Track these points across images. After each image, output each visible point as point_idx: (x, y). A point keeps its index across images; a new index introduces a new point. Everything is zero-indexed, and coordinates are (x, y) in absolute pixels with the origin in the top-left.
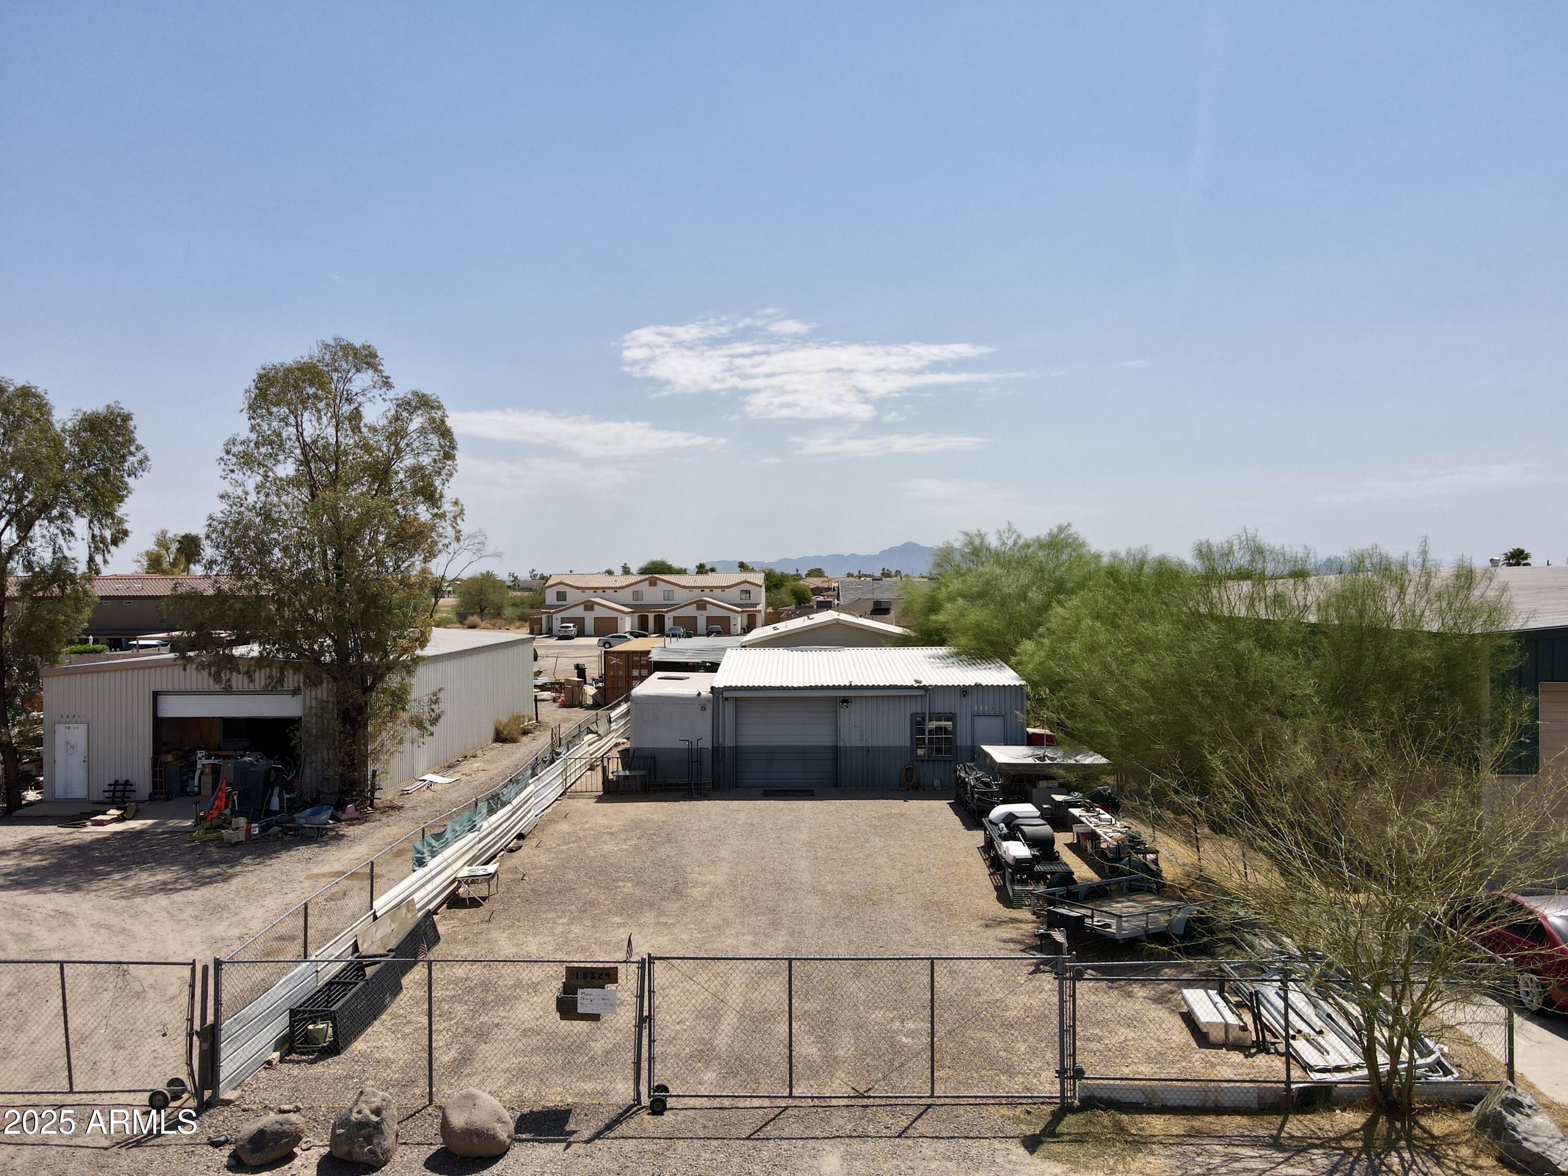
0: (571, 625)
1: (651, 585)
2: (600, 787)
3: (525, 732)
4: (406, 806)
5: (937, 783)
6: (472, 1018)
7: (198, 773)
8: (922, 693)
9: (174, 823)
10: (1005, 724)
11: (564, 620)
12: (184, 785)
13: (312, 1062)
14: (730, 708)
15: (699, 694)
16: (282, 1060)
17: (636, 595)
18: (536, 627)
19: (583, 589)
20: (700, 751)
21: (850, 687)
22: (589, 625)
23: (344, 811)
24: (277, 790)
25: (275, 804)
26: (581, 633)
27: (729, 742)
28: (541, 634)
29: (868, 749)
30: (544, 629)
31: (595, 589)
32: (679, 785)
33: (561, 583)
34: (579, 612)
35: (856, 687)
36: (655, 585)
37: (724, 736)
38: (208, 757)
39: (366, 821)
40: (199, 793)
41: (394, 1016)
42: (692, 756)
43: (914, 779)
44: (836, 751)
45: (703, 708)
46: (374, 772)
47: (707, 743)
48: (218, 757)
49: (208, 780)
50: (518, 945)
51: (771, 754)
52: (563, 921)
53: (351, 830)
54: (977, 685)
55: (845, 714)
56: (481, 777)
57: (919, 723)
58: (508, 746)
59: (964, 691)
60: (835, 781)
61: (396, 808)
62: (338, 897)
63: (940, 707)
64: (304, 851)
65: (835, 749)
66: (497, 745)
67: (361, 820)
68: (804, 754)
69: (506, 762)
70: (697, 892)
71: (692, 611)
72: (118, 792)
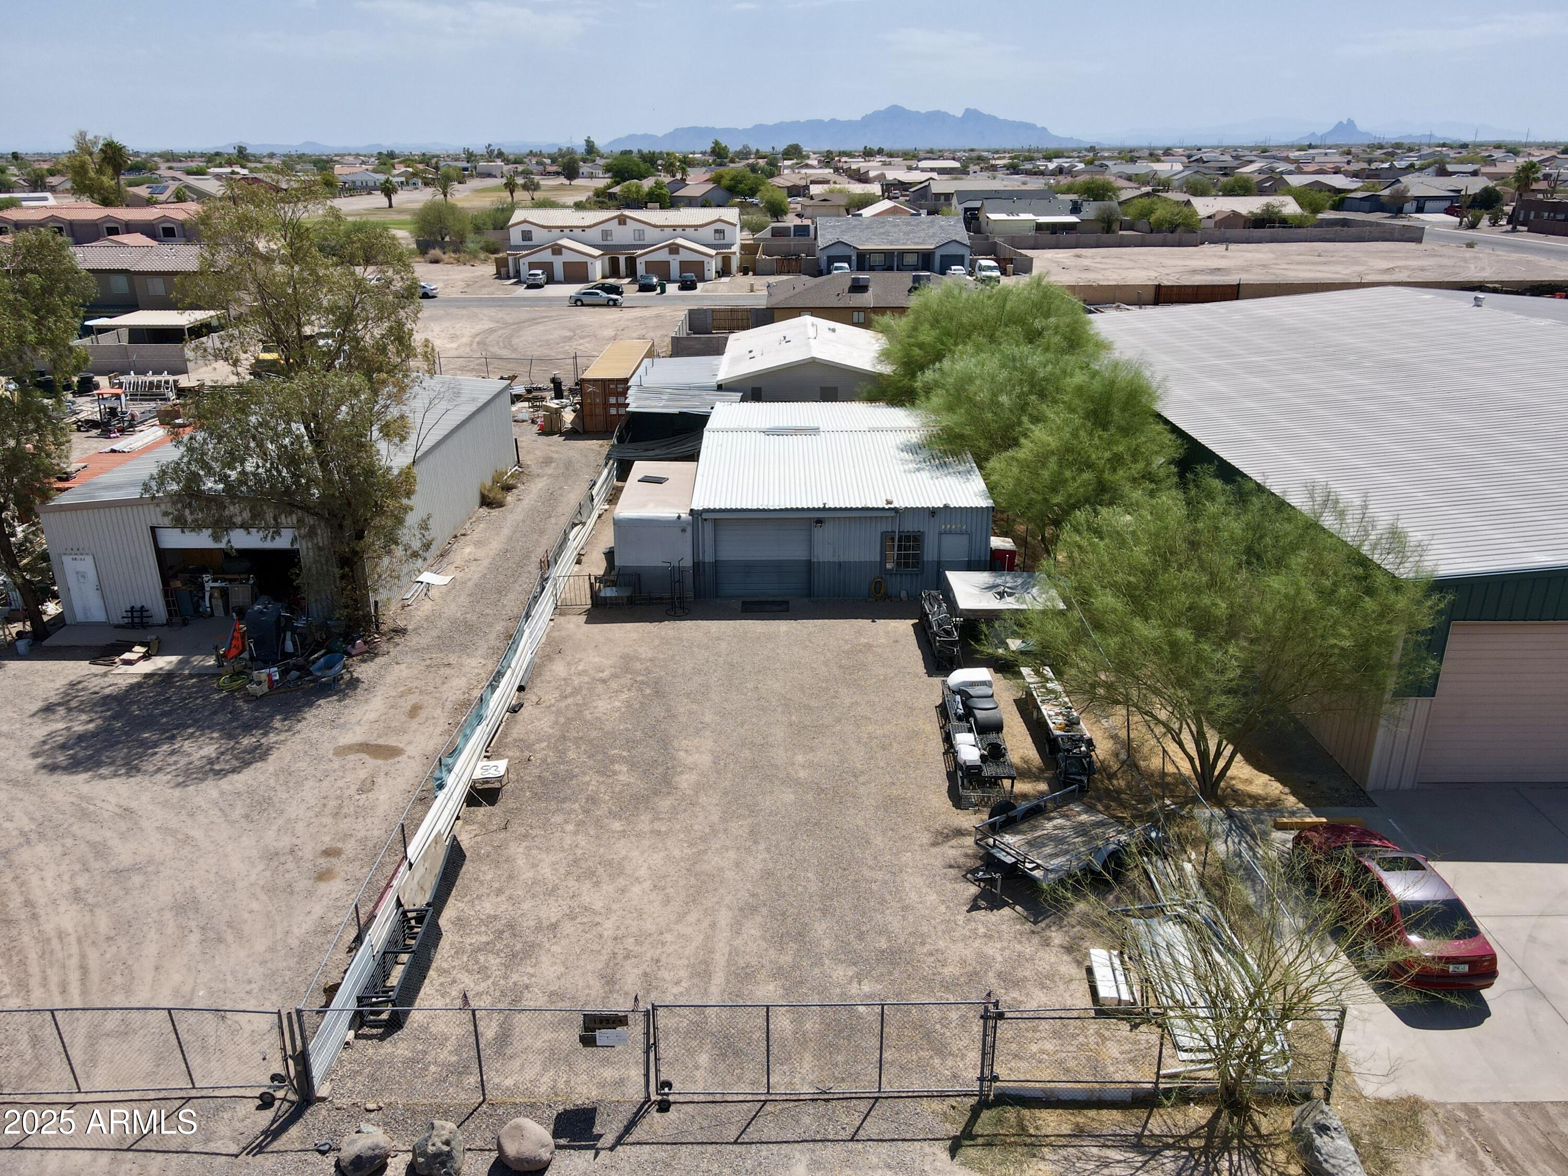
0: (539, 272)
1: (620, 223)
2: (589, 602)
3: (508, 488)
4: (410, 628)
5: (903, 594)
6: (506, 977)
7: (207, 595)
8: (893, 514)
9: (197, 660)
10: (970, 541)
11: (532, 266)
12: (197, 606)
13: (382, 1038)
14: (709, 527)
15: (679, 517)
16: (357, 1037)
17: (606, 234)
18: (503, 270)
19: (549, 228)
20: (681, 570)
21: (824, 509)
22: (559, 272)
23: (353, 647)
24: (289, 634)
25: (289, 647)
26: (551, 280)
27: (709, 558)
28: (509, 278)
29: (840, 564)
30: (512, 274)
31: (562, 228)
32: (662, 599)
33: (525, 221)
34: (546, 256)
35: (830, 509)
36: (625, 224)
37: (704, 552)
38: (215, 580)
39: (376, 655)
40: (212, 615)
41: (442, 972)
42: (674, 575)
43: (882, 591)
44: (809, 566)
45: (684, 530)
46: (376, 603)
47: (688, 562)
48: (223, 580)
49: (218, 603)
50: (534, 866)
51: (748, 568)
52: (570, 828)
53: (364, 671)
54: (946, 507)
55: (819, 533)
56: (474, 573)
57: (887, 537)
58: (495, 512)
59: (933, 512)
60: (809, 591)
61: (400, 631)
62: (367, 786)
63: (909, 526)
64: (326, 708)
65: (809, 563)
66: (484, 511)
67: (371, 653)
68: (779, 567)
69: (496, 545)
70: (685, 781)
71: (664, 256)
72: (136, 618)
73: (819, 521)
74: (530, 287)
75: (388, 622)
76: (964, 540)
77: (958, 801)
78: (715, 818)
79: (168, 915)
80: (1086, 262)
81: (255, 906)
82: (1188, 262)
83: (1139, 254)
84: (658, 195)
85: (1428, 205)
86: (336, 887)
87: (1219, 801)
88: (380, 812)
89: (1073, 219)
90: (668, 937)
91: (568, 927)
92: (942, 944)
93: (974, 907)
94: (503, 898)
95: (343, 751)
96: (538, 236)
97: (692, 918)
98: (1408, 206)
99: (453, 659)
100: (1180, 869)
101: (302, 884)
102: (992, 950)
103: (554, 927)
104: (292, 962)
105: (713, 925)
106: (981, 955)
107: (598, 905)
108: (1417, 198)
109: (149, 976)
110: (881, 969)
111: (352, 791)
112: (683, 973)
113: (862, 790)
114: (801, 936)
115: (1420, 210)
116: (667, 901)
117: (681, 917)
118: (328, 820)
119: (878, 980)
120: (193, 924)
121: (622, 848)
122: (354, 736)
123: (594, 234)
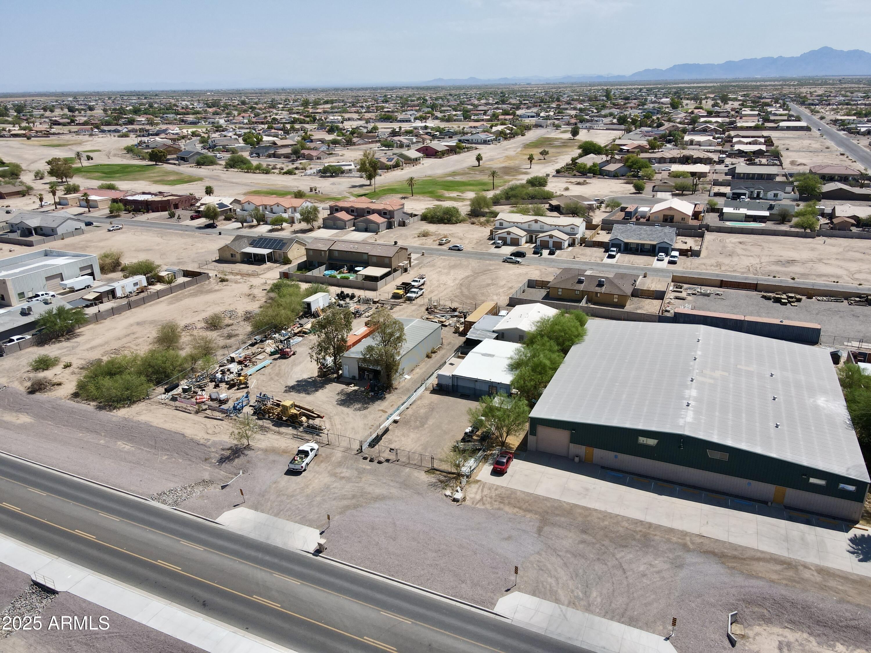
0: (500, 242)
1: (535, 222)
2: (432, 389)
3: (434, 352)
9: (362, 388)
11: (499, 238)
12: (363, 378)
14: (456, 379)
15: (449, 376)
16: (368, 447)
17: (530, 226)
18: (491, 236)
19: (510, 222)
20: (449, 386)
22: (509, 241)
23: (387, 391)
24: (377, 386)
25: (376, 389)
27: (456, 384)
28: (492, 240)
29: (480, 390)
31: (514, 222)
34: (505, 235)
35: (478, 379)
36: (537, 222)
37: (453, 383)
41: (380, 442)
42: (447, 386)
45: (451, 378)
46: (393, 382)
49: (366, 378)
50: (397, 433)
51: (463, 388)
53: (387, 396)
56: (416, 376)
57: (489, 387)
58: (429, 360)
59: (500, 383)
60: (474, 394)
61: (396, 389)
62: (380, 417)
63: (494, 385)
64: (379, 402)
65: (475, 389)
66: (427, 359)
67: (390, 393)
68: (469, 388)
69: (424, 370)
71: (547, 239)
72: (354, 378)
73: (476, 381)
74: (496, 247)
75: (394, 386)
76: (506, 390)
81: (361, 430)
84: (594, 170)
86: (371, 430)
95: (379, 410)
96: (505, 224)
100: (483, 453)
101: (367, 429)
102: (448, 455)
103: (396, 440)
105: (416, 445)
107: (404, 440)
116: (412, 441)
117: (413, 443)
118: (373, 421)
121: (411, 434)
122: (381, 408)
123: (526, 226)
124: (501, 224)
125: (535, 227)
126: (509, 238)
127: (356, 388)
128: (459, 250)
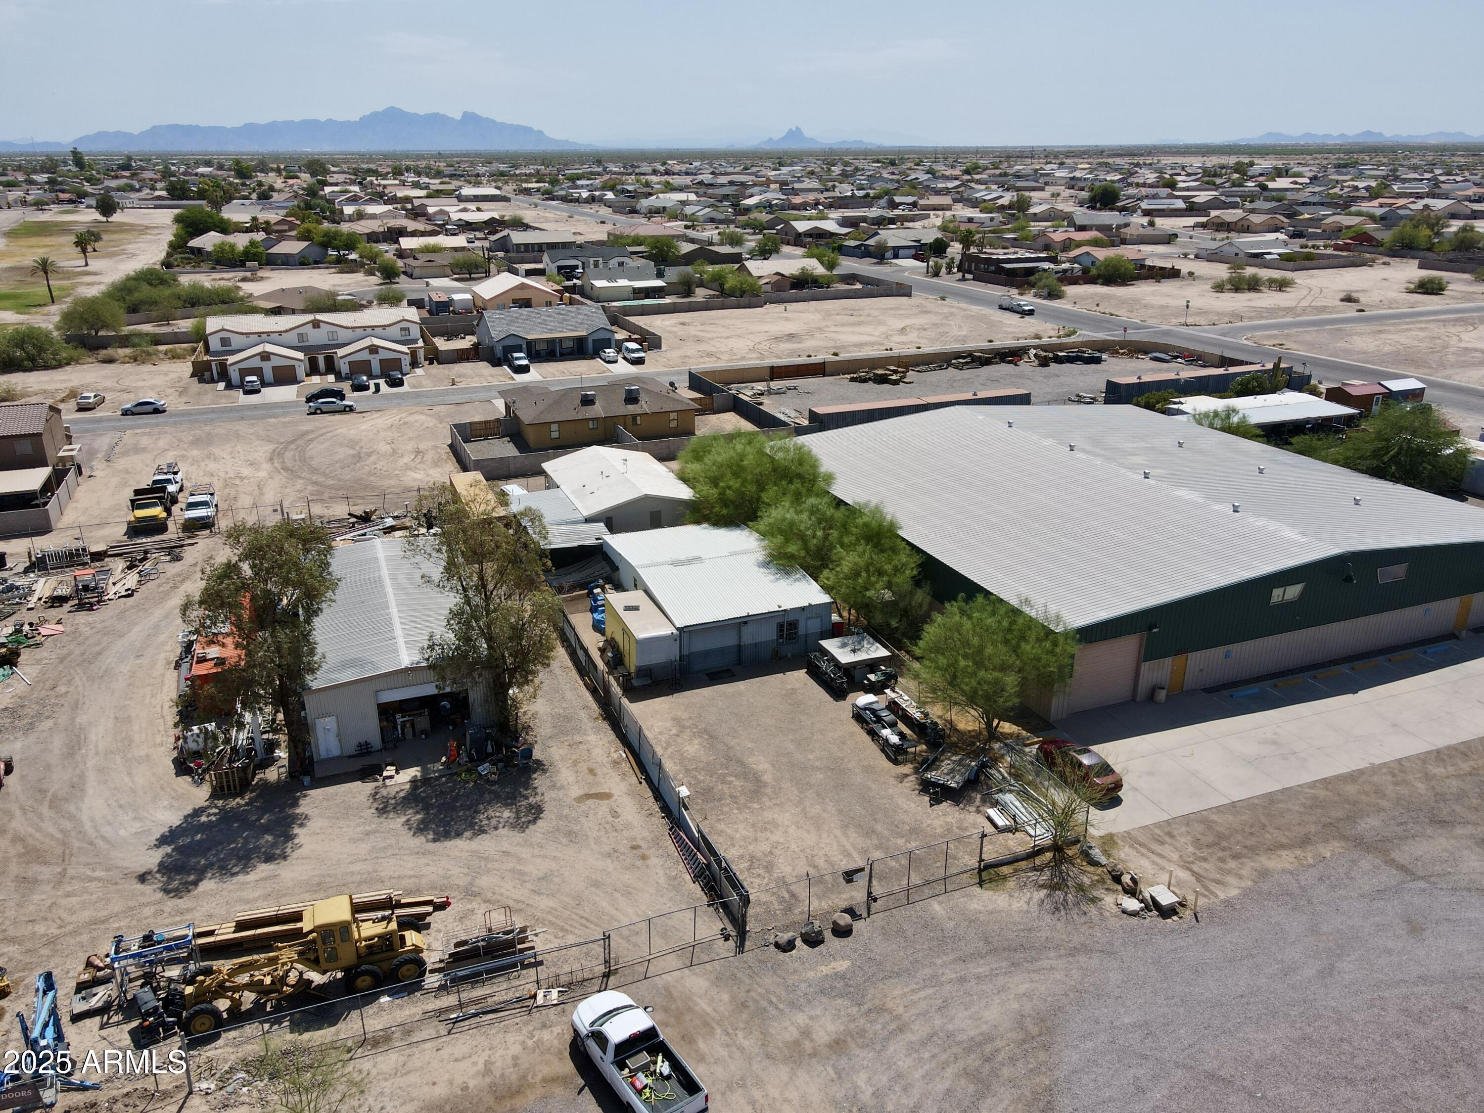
0: (254, 378)
1: (314, 327)
4: (531, 724)
5: (789, 655)
7: (399, 727)
8: (782, 613)
9: (431, 767)
10: (821, 620)
11: (243, 372)
12: (392, 734)
14: (686, 636)
15: (673, 633)
17: (301, 336)
18: (205, 374)
19: (248, 334)
20: (674, 662)
21: (748, 616)
22: (269, 375)
23: (518, 742)
24: (489, 742)
25: (489, 749)
26: (264, 384)
27: (685, 652)
28: (216, 382)
29: (756, 644)
30: (219, 378)
31: (260, 334)
33: (223, 330)
34: (254, 362)
35: (751, 616)
36: (319, 327)
38: (403, 717)
40: (405, 738)
42: (667, 666)
43: (779, 655)
45: (675, 640)
47: (677, 657)
48: (409, 716)
50: (737, 831)
51: (706, 654)
52: (735, 811)
54: (810, 605)
55: (745, 630)
57: (780, 627)
59: (803, 609)
60: (739, 662)
61: (528, 728)
62: (615, 814)
63: (791, 618)
64: (542, 781)
65: (739, 646)
67: (530, 744)
68: (722, 651)
70: (767, 778)
71: (365, 356)
72: (364, 749)
73: (745, 623)
74: (247, 393)
75: (520, 723)
76: (818, 621)
77: (896, 762)
78: (796, 792)
79: (593, 889)
80: (693, 331)
81: (627, 877)
82: (766, 327)
83: (725, 318)
84: (255, 254)
85: (901, 252)
86: (654, 861)
87: (998, 740)
88: (636, 823)
89: (659, 283)
90: (822, 845)
91: (777, 852)
92: (929, 822)
93: (931, 805)
94: (737, 847)
95: (580, 799)
96: (236, 341)
97: (825, 835)
98: (889, 254)
99: (578, 738)
100: (1000, 772)
101: (639, 863)
102: (949, 819)
103: (771, 853)
104: (674, 893)
105: (836, 836)
106: (947, 823)
107: (782, 840)
108: (894, 248)
109: (618, 913)
110: (913, 837)
111: (610, 819)
112: (840, 857)
113: (850, 766)
114: (873, 831)
115: (896, 256)
116: (809, 832)
117: (820, 836)
118: (615, 834)
119: (915, 840)
120: (609, 890)
121: (768, 815)
122: (576, 791)
123: (292, 338)
124: (225, 342)
125: (317, 337)
126: (267, 368)
127: (413, 772)
128: (157, 411)
